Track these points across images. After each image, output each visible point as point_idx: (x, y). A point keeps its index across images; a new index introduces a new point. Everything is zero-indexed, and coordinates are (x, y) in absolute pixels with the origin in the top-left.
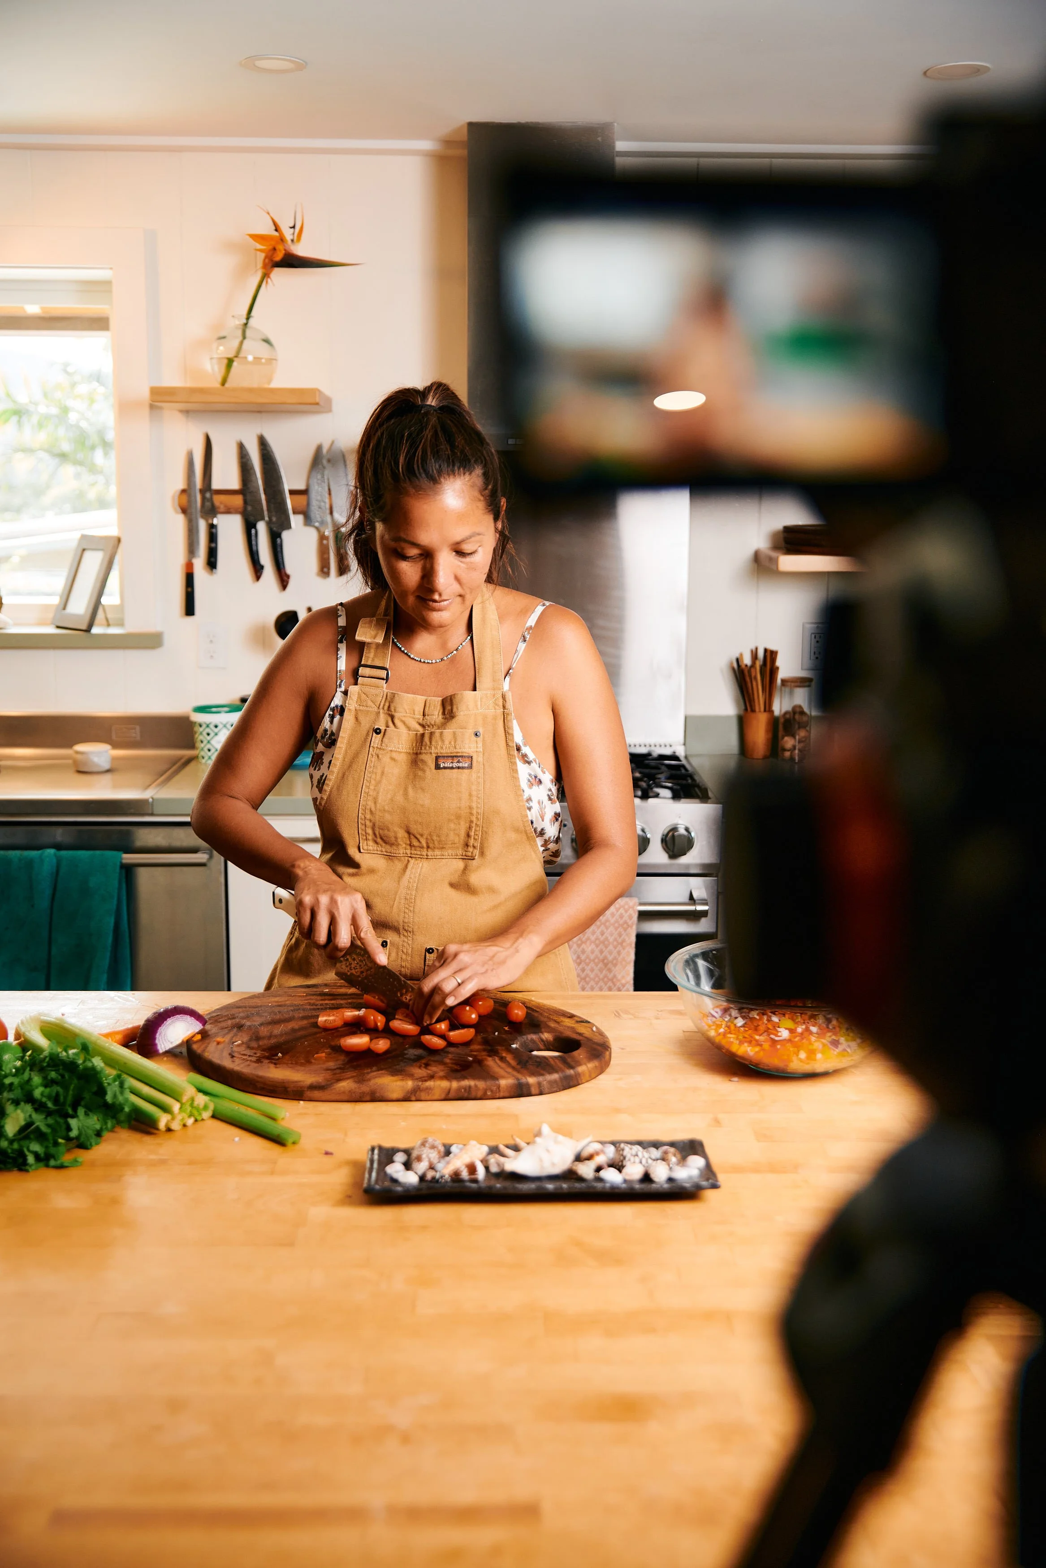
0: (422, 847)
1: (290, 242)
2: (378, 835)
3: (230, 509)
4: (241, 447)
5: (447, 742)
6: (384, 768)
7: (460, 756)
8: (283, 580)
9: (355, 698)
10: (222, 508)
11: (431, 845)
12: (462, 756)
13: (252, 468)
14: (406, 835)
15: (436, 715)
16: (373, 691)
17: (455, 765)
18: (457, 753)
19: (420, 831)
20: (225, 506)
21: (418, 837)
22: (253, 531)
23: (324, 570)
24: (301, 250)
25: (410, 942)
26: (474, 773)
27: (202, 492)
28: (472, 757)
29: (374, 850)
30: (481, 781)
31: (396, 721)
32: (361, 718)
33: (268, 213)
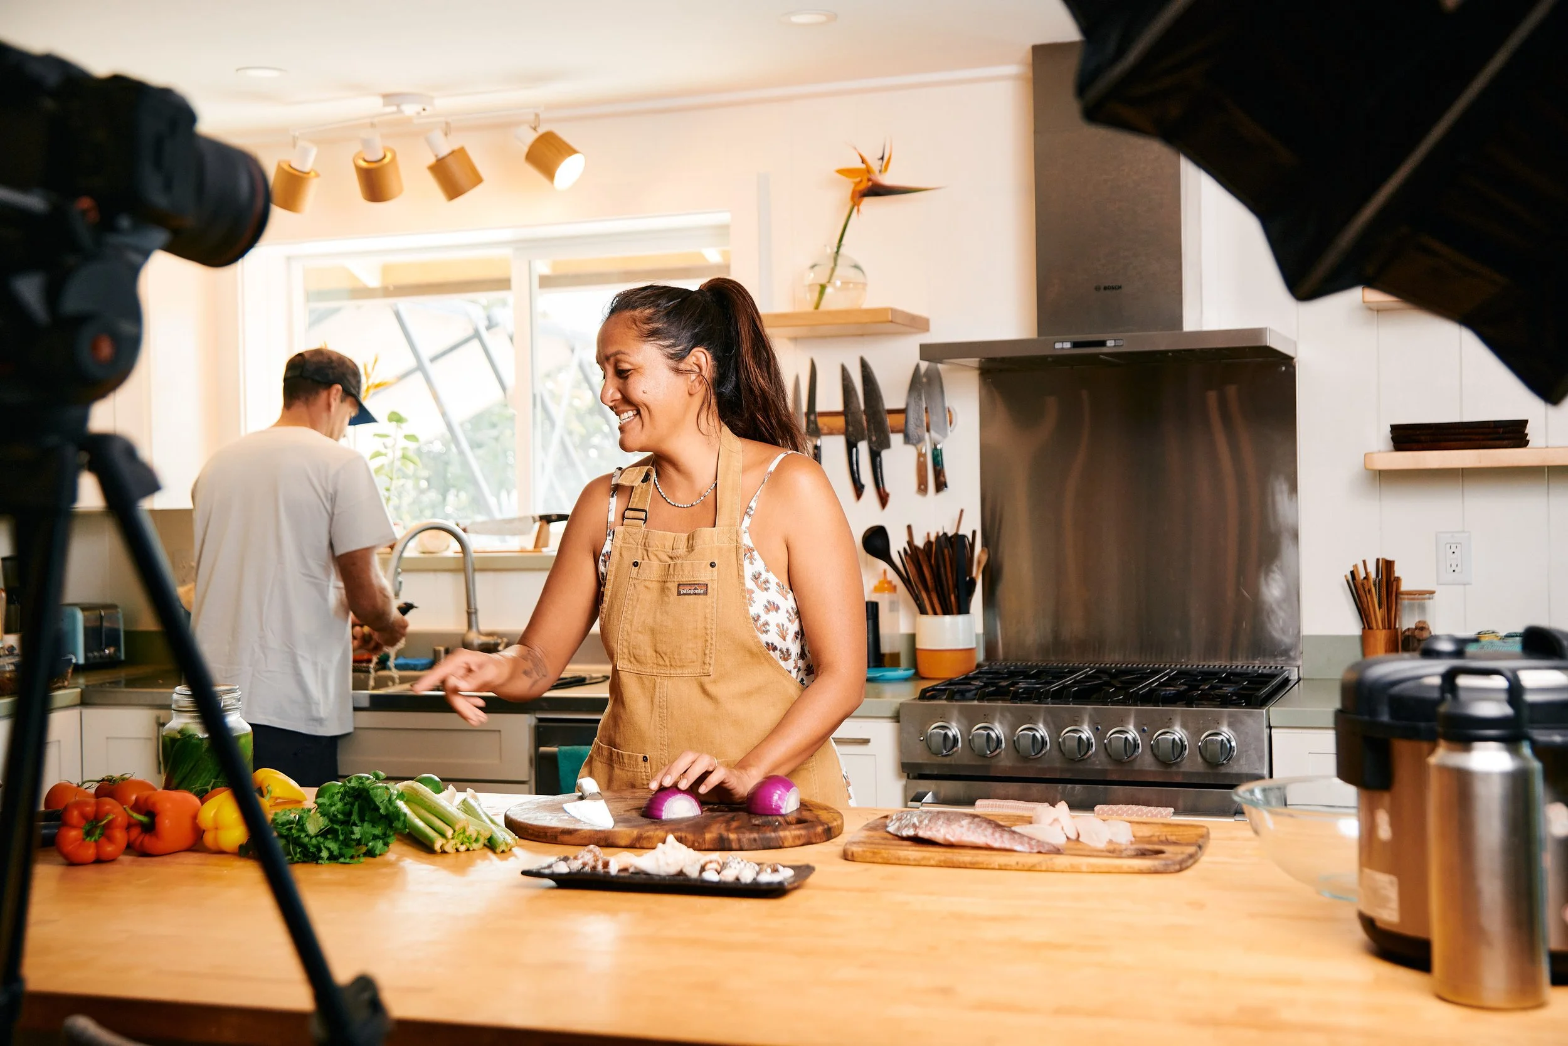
0: (666, 666)
1: (877, 172)
2: (632, 654)
3: (832, 430)
4: (844, 369)
5: (686, 572)
6: (639, 595)
7: (697, 584)
8: (883, 499)
9: (621, 536)
10: (825, 430)
11: (673, 664)
12: (698, 584)
13: (854, 389)
14: (654, 654)
15: (682, 549)
16: (634, 530)
17: (692, 592)
18: (695, 581)
19: (664, 649)
20: (828, 428)
21: (663, 655)
22: (854, 450)
23: (922, 488)
24: (887, 180)
25: (666, 755)
26: (708, 599)
27: (808, 414)
28: (707, 585)
29: (628, 669)
30: (715, 605)
31: (650, 554)
32: (625, 554)
33: (855, 149)
